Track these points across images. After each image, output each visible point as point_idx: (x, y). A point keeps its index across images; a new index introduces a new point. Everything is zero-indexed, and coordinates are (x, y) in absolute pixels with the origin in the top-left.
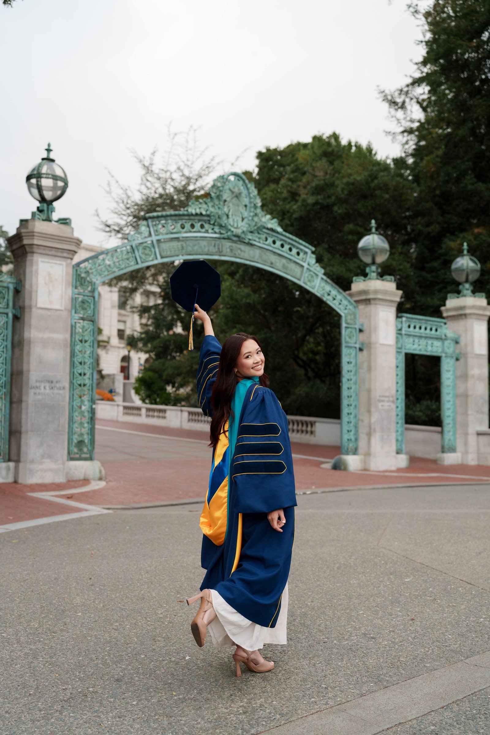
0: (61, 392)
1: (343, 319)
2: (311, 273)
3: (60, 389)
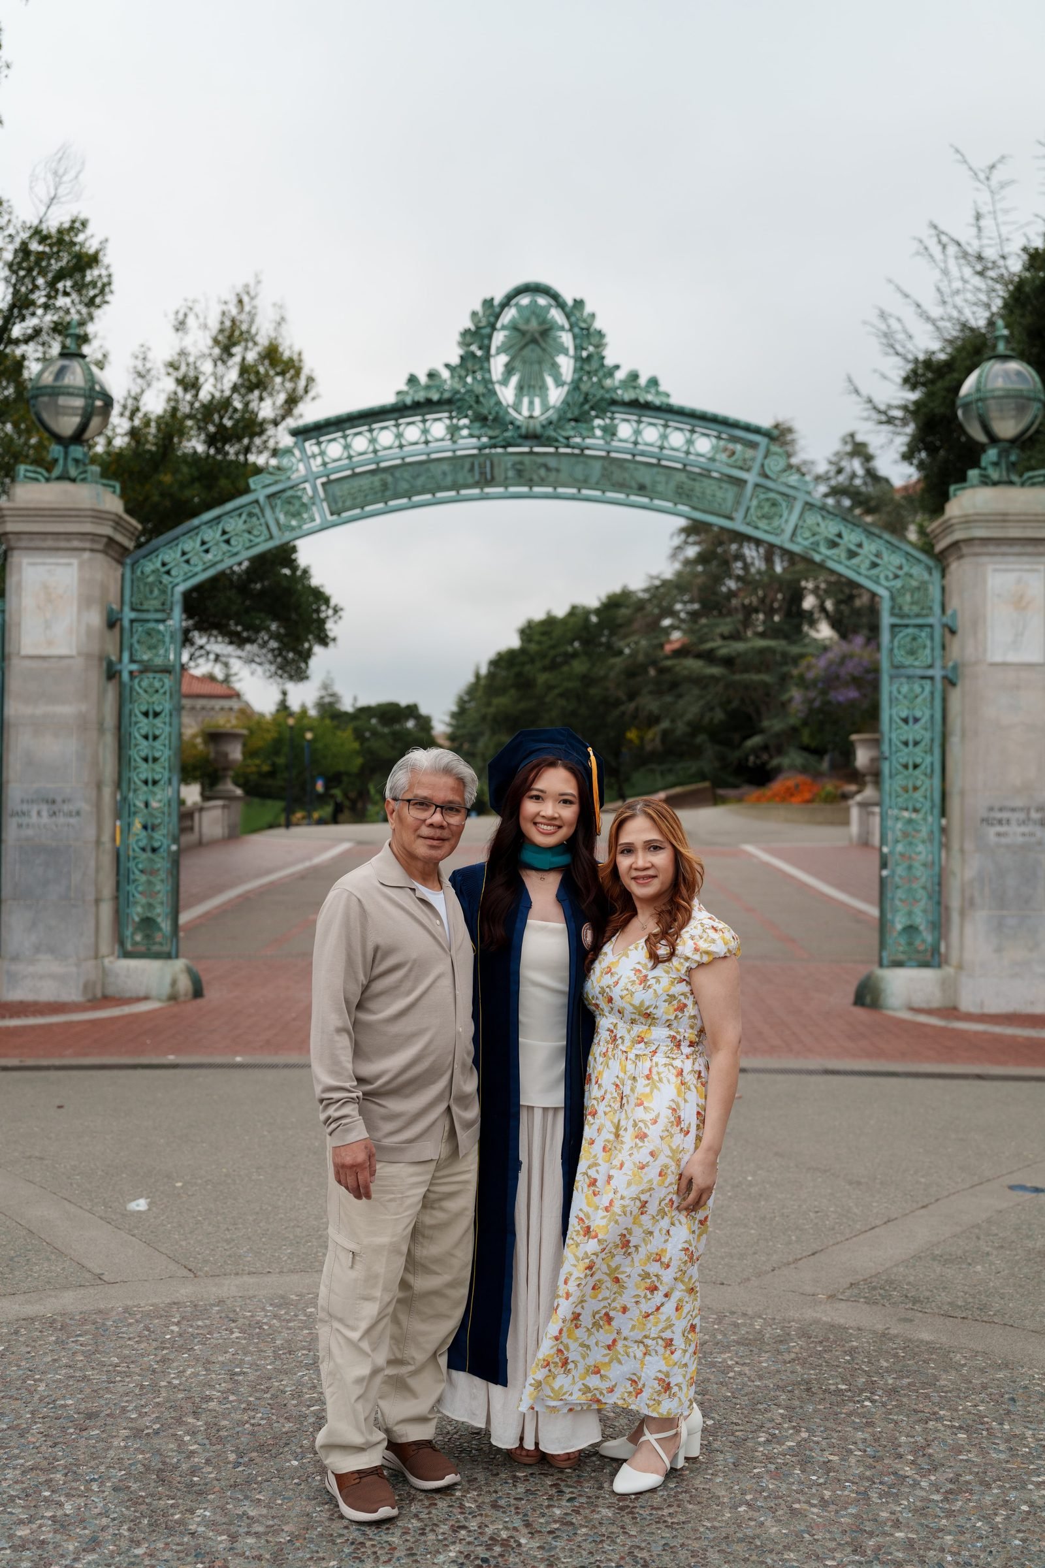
0: (73, 821)
1: (885, 607)
2: (772, 495)
3: (70, 814)
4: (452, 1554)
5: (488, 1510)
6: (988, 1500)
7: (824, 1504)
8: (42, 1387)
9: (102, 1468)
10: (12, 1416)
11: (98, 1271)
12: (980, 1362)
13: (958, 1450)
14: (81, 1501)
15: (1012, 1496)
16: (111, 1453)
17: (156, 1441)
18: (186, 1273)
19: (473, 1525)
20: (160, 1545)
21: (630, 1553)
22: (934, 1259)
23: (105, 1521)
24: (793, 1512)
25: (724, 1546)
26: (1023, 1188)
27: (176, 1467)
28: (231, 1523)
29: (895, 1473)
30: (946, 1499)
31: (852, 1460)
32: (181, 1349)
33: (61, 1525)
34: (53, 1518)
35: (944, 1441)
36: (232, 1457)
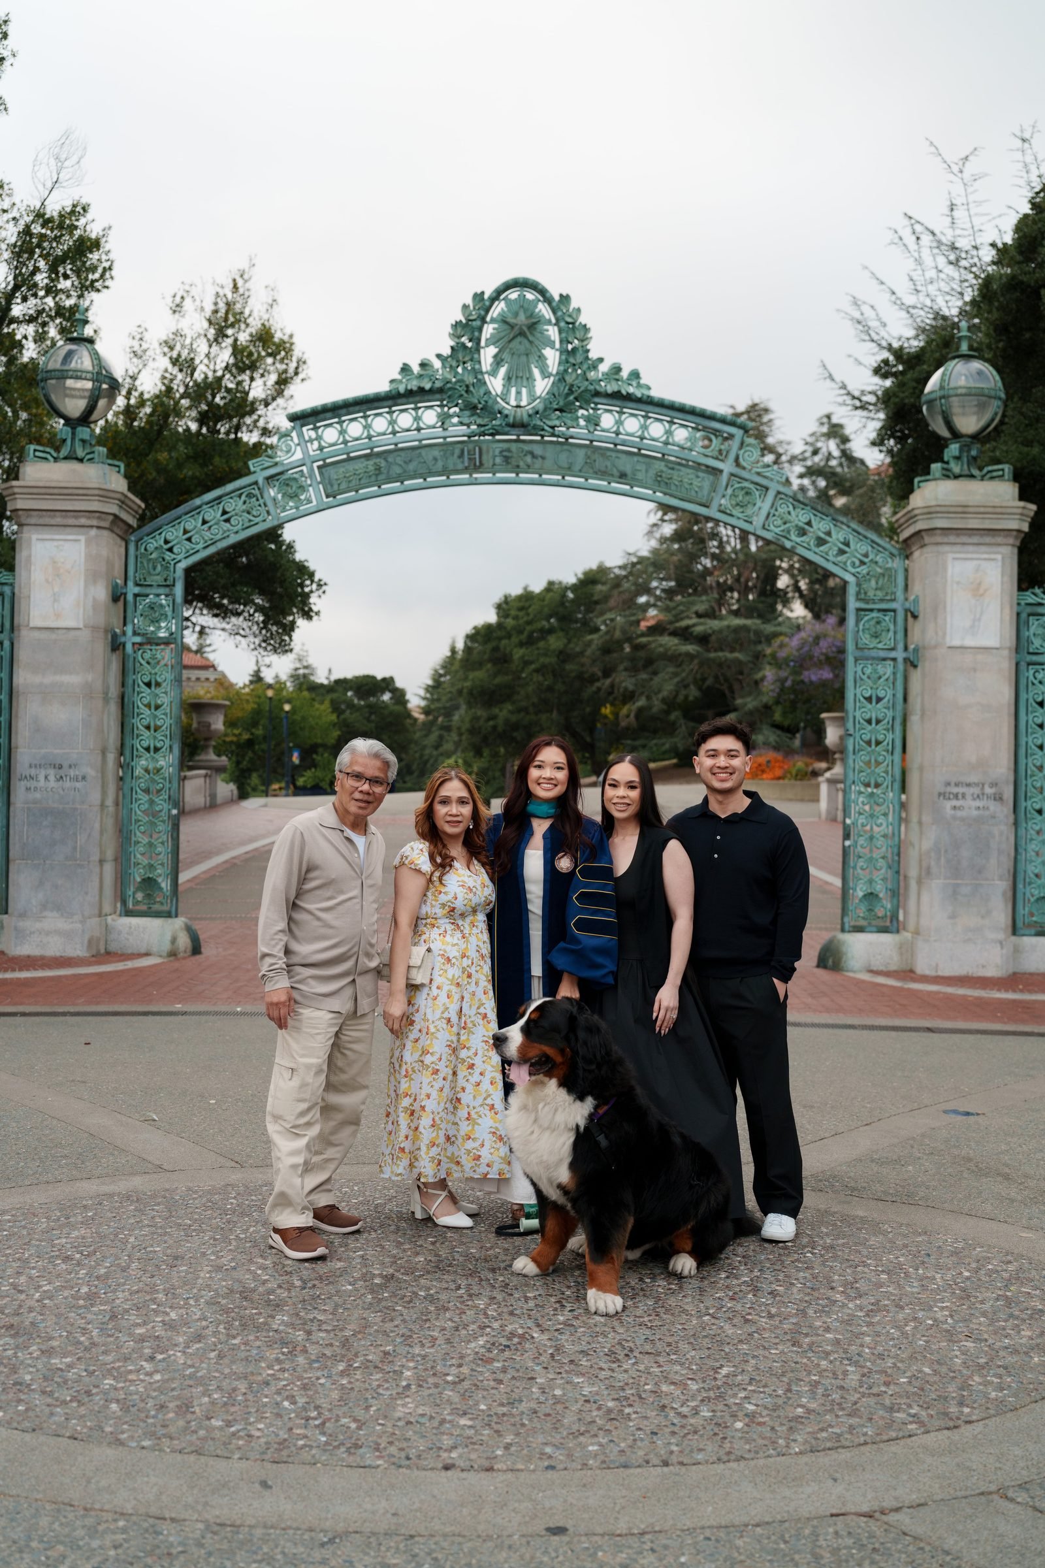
0: (78, 785)
1: (852, 590)
2: (746, 484)
3: (76, 779)
4: (481, 1343)
5: (506, 1316)
6: (901, 1316)
7: (771, 1316)
8: (132, 1240)
9: (195, 1291)
10: (112, 1258)
11: (158, 1163)
12: (904, 1230)
13: (880, 1285)
14: (183, 1311)
15: (920, 1315)
16: (200, 1281)
17: (235, 1274)
18: (233, 1164)
19: (496, 1325)
20: (251, 1338)
21: (619, 1343)
22: (872, 1161)
23: (204, 1323)
24: (747, 1321)
25: (692, 1340)
26: (955, 1112)
27: (254, 1290)
28: (305, 1324)
29: (828, 1299)
30: (868, 1315)
31: (795, 1290)
32: (243, 1214)
33: (170, 1326)
34: (163, 1321)
35: (869, 1280)
36: (298, 1283)
